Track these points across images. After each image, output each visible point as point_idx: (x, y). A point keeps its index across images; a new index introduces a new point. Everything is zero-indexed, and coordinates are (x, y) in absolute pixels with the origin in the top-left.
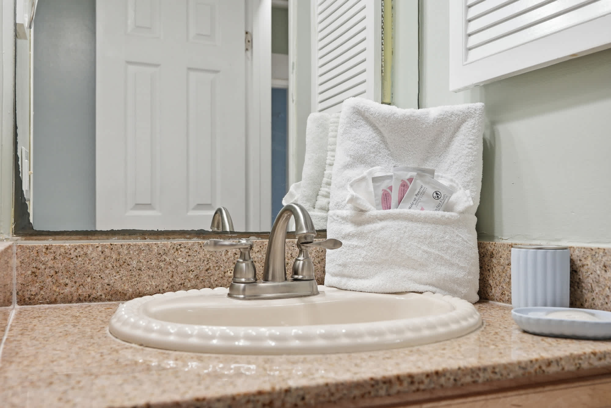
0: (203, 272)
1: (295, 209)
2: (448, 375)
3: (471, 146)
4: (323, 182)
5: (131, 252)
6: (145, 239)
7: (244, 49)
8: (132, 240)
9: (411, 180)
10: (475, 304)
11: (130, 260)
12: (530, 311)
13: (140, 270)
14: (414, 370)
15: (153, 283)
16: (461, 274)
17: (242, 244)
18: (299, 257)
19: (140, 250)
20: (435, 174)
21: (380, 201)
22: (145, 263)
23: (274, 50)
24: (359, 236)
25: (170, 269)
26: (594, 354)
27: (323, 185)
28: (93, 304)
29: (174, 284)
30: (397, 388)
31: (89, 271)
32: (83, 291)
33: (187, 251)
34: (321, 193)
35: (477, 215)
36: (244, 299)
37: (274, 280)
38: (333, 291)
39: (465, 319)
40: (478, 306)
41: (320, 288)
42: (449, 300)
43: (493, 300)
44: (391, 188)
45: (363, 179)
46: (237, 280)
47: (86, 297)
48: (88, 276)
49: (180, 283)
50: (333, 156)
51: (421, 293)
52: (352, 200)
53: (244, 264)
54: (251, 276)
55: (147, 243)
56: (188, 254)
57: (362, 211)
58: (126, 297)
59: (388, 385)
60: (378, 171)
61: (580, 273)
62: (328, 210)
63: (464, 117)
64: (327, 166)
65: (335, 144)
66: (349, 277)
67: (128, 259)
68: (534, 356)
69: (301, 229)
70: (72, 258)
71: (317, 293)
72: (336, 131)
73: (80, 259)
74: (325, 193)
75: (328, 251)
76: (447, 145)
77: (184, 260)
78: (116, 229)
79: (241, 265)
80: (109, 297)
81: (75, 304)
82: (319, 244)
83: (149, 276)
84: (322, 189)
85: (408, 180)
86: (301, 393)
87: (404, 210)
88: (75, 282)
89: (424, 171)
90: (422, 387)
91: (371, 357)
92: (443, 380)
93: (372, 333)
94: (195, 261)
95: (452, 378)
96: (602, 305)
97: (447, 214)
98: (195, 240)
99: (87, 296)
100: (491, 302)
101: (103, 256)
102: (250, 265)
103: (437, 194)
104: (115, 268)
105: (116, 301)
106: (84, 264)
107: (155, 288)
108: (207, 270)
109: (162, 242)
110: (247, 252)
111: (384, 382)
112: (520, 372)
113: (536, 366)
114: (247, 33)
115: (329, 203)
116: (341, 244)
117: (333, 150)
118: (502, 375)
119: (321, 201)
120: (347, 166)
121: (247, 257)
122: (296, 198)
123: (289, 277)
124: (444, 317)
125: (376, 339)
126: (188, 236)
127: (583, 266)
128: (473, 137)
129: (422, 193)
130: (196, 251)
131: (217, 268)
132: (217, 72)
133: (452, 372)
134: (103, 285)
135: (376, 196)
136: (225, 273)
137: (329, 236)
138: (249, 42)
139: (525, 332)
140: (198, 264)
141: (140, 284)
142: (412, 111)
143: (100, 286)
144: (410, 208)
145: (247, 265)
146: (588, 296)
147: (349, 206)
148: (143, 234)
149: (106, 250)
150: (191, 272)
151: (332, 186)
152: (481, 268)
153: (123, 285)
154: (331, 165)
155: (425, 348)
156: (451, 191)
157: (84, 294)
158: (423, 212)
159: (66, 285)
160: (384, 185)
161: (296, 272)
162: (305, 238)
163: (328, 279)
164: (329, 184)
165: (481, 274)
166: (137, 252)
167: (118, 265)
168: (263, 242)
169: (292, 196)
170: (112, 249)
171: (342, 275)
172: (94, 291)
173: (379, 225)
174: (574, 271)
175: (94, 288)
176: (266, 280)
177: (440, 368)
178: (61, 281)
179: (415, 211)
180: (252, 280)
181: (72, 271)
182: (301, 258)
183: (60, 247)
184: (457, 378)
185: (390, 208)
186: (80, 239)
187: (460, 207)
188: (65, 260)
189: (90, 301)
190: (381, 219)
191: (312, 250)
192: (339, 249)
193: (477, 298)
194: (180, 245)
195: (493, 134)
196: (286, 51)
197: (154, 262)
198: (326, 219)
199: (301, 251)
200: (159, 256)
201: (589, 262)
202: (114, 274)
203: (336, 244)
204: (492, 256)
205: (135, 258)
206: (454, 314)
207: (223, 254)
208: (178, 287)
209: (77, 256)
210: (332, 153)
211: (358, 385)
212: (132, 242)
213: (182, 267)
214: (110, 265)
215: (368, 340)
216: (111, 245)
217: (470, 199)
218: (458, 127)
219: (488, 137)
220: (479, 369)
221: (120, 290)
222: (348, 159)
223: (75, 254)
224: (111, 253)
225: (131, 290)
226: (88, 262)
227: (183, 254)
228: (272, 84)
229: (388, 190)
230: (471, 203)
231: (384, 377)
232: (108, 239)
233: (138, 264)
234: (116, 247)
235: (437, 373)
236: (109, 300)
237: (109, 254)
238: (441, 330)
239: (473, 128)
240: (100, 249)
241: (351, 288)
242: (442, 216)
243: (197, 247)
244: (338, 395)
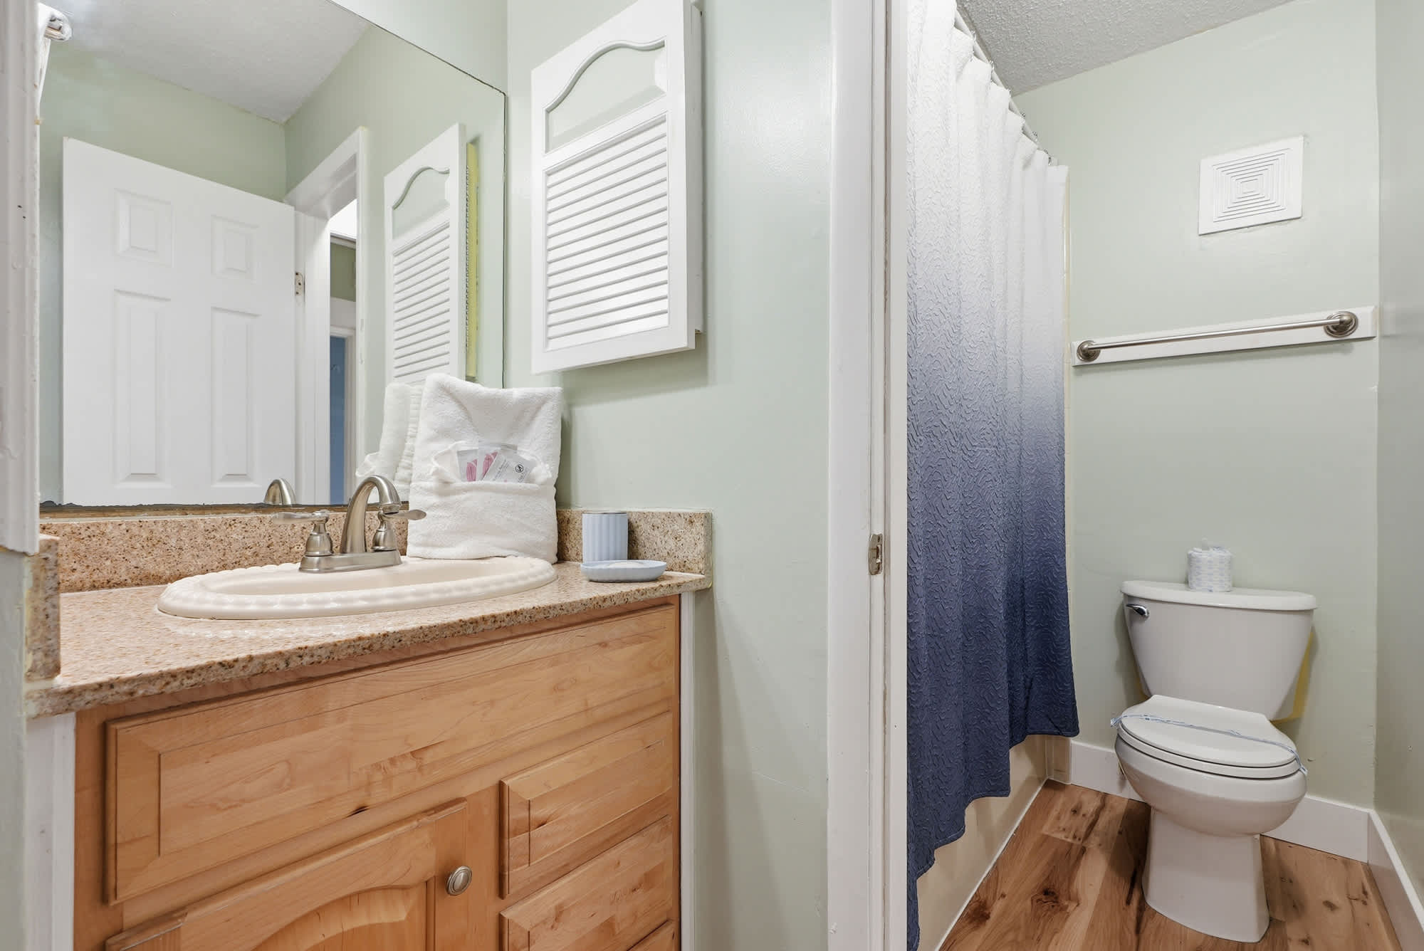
0: (264, 548)
1: (378, 481)
2: (525, 614)
3: (550, 425)
4: (404, 453)
5: (169, 529)
6: (187, 514)
7: (293, 291)
8: (169, 516)
9: (495, 454)
10: (553, 564)
11: (167, 538)
12: (597, 564)
13: (180, 549)
14: (496, 612)
15: (199, 563)
16: (541, 539)
17: (316, 517)
18: (380, 528)
19: (181, 527)
20: (519, 449)
21: (465, 473)
22: (187, 541)
23: (334, 293)
24: (445, 506)
25: (221, 546)
26: (638, 591)
27: (404, 457)
28: (114, 590)
29: (226, 562)
30: (482, 626)
31: (108, 553)
32: (99, 577)
33: (243, 526)
34: (401, 464)
35: (556, 486)
36: (319, 572)
37: (352, 550)
38: (418, 561)
39: (541, 573)
40: (556, 566)
41: (403, 558)
42: (530, 560)
43: (569, 560)
44: (475, 461)
45: (449, 452)
46: (310, 553)
47: (103, 583)
48: (107, 559)
49: (234, 561)
50: (416, 428)
51: (505, 557)
52: (437, 472)
53: (319, 537)
54: (327, 550)
55: (190, 519)
56: (244, 529)
57: (446, 483)
58: (162, 581)
59: (474, 625)
60: (463, 445)
61: (636, 533)
62: (410, 482)
63: (544, 400)
64: (408, 437)
65: (418, 416)
66: (434, 546)
67: (163, 538)
68: (592, 595)
69: (386, 501)
70: (83, 539)
71: (401, 563)
72: (419, 403)
73: (94, 539)
74: (406, 465)
75: (411, 522)
76: (528, 425)
77: (240, 536)
78: (145, 503)
79: (314, 538)
80: (139, 582)
81: (87, 593)
82: (402, 515)
83: (193, 555)
84: (403, 460)
85: (493, 454)
86: (398, 636)
87: (489, 481)
88: (88, 566)
89: (508, 446)
90: (503, 624)
91: (459, 607)
92: (520, 618)
93: (460, 589)
94: (254, 537)
95: (528, 616)
96: (651, 556)
97: (529, 485)
98: (253, 515)
99: (106, 581)
100: (568, 562)
101: (128, 535)
102: (325, 537)
103: (520, 468)
104: (146, 548)
105: (147, 585)
106: (100, 545)
107: (200, 567)
108: (268, 547)
109: (210, 518)
110: (322, 525)
111: (471, 623)
112: (583, 607)
113: (595, 603)
114: (297, 274)
115: (411, 475)
116: (425, 515)
117: (417, 422)
118: (568, 611)
119: (402, 473)
120: (432, 439)
121: (322, 529)
122: (372, 470)
123: (369, 549)
124: (523, 572)
125: (464, 593)
126: (244, 510)
127: (638, 527)
128: (552, 417)
129: (505, 466)
130: (255, 526)
131: (281, 544)
132: (255, 316)
133: (527, 611)
134: (128, 569)
135: (461, 468)
136: (290, 548)
137: (411, 508)
138: (300, 284)
139: (591, 581)
140: (256, 540)
141: (180, 566)
142: (497, 391)
143: (123, 570)
144: (494, 480)
145: (322, 539)
146: (641, 550)
147: (434, 477)
148: (184, 509)
149: (133, 528)
150: (249, 549)
151: (415, 458)
152: (559, 533)
153: (157, 567)
154: (413, 437)
155: (508, 597)
156: (533, 464)
157: (101, 579)
158: (506, 484)
159: (74, 570)
160: (470, 459)
161: (376, 543)
162: (390, 508)
163: (410, 549)
164: (412, 456)
165: (559, 538)
166: (176, 530)
167: (150, 544)
168: (337, 515)
169: (366, 466)
170: (141, 526)
171: (425, 545)
172: (116, 575)
173: (463, 496)
174: (631, 531)
175: (115, 572)
176: (343, 551)
177: (518, 609)
178: (66, 566)
179: (500, 483)
180: (329, 553)
181: (83, 554)
182: (383, 529)
183: (64, 526)
184: (532, 615)
185: (475, 480)
186: (93, 516)
187: (541, 479)
188: (71, 541)
189: (110, 587)
190: (466, 490)
191: (394, 521)
192: (422, 520)
193: (555, 559)
194: (234, 520)
195: (570, 414)
196: (352, 297)
197: (200, 540)
198: (408, 491)
199: (382, 523)
200: (207, 533)
201: (642, 523)
202: (145, 555)
203: (420, 514)
204: (568, 521)
205: (173, 536)
206: (532, 570)
207: (289, 528)
208: (232, 566)
209: (89, 537)
210: (415, 425)
211: (449, 626)
212: (169, 518)
213: (237, 544)
214: (138, 545)
215: (456, 594)
216: (140, 521)
217: (549, 472)
218: (539, 408)
219: (566, 417)
220: (550, 607)
221: (153, 572)
222: (432, 432)
223: (88, 533)
224: (140, 531)
225: (168, 572)
226: (106, 542)
227: (238, 530)
228: (331, 333)
229: (474, 464)
230: (550, 476)
231: (472, 619)
232: (134, 516)
233: (178, 542)
234: (147, 524)
235: (516, 612)
236: (138, 585)
237: (137, 533)
238: (521, 583)
239: (553, 408)
240: (124, 526)
241: (436, 557)
242: (525, 487)
243: (256, 522)
244: (431, 636)
